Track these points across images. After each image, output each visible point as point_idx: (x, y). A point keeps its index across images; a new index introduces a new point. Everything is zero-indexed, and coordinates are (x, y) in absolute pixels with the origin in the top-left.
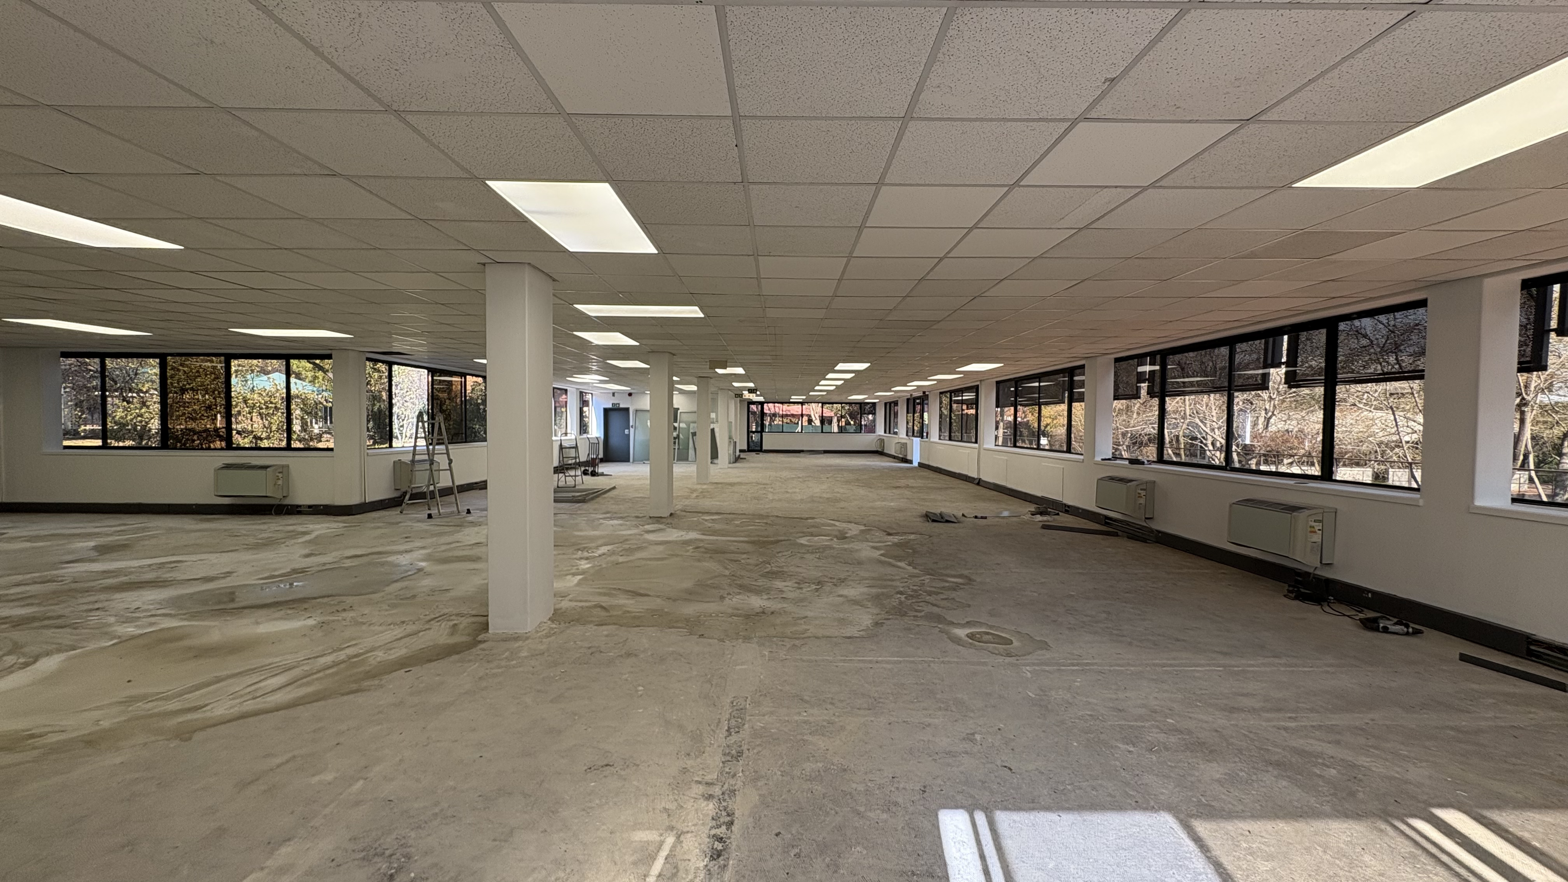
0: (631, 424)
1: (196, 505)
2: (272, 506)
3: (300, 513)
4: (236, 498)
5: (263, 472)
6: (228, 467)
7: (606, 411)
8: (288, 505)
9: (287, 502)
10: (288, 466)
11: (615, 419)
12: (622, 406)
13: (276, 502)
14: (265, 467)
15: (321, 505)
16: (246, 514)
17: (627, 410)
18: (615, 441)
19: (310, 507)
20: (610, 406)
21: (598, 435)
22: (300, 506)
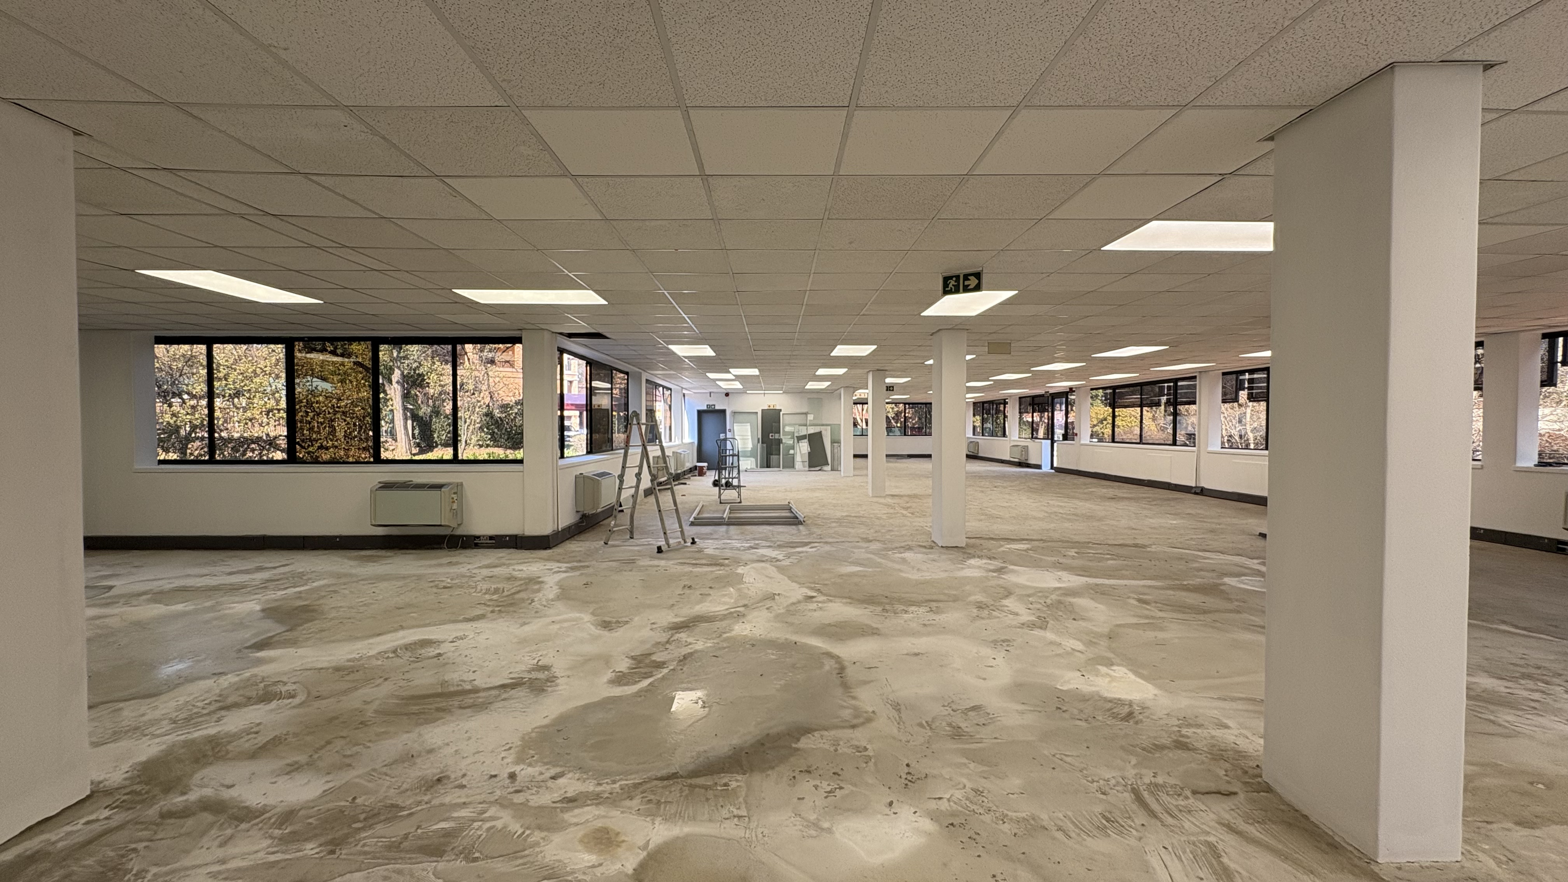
0: (728, 428)
1: (341, 537)
2: (445, 536)
3: (477, 546)
4: (394, 528)
5: (435, 493)
6: (387, 486)
7: (700, 413)
8: (463, 536)
9: (459, 532)
10: (462, 484)
11: (710, 423)
12: (717, 408)
13: (448, 532)
14: (439, 487)
15: (507, 536)
16: (407, 549)
17: (723, 412)
18: (710, 446)
19: (491, 538)
20: (705, 408)
21: (690, 441)
22: (478, 537)
